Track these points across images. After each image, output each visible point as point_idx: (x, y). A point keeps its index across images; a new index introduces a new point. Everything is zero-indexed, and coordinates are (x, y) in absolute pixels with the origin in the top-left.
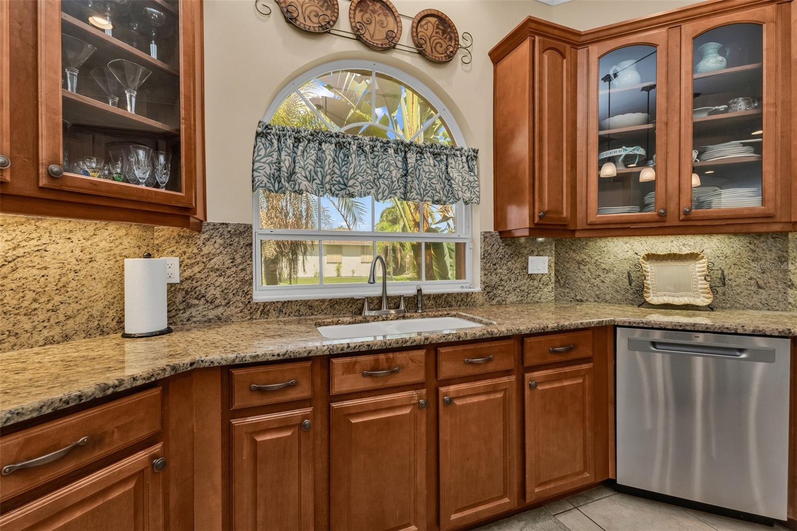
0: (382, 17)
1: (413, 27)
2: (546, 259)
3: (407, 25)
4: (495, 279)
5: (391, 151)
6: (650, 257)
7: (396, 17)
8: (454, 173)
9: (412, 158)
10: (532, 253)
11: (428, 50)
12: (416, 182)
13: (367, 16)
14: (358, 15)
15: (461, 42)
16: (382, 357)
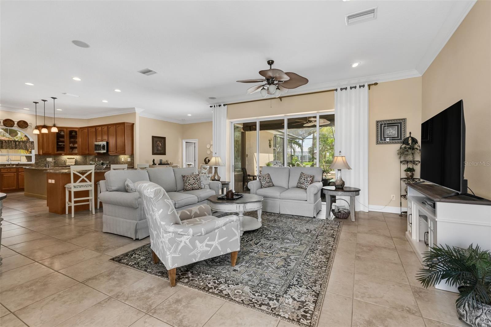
0: (10, 122)
1: (17, 123)
2: (51, 158)
3: (16, 123)
4: (38, 162)
5: (12, 142)
6: (68, 158)
7: (13, 122)
8: (27, 145)
9: (17, 143)
10: (47, 158)
11: (21, 127)
12: (18, 147)
13: (6, 122)
14: (5, 122)
15: (29, 124)
16: (9, 169)
